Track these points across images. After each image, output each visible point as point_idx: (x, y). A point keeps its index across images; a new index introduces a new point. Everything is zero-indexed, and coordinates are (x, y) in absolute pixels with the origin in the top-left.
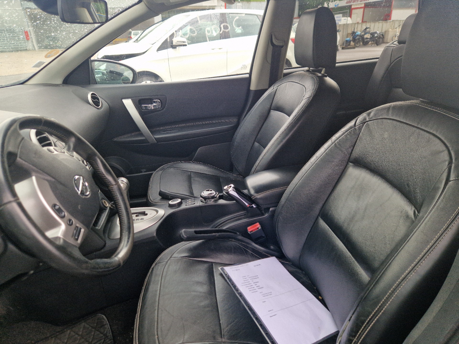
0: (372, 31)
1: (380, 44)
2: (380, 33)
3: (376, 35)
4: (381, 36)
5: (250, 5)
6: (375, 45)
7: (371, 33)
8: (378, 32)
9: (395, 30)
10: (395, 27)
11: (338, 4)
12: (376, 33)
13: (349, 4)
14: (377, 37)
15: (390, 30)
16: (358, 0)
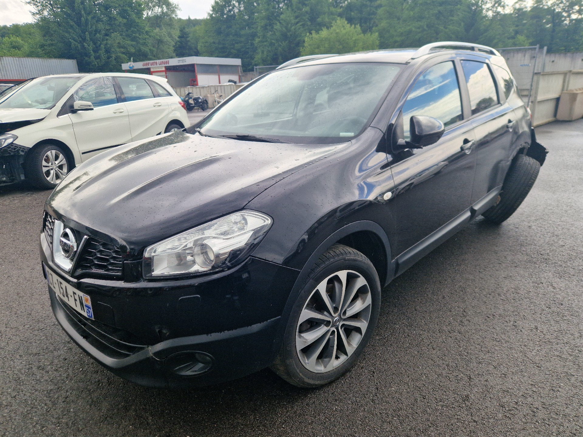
0: (195, 96)
1: (206, 109)
2: (203, 99)
3: (200, 100)
4: (205, 101)
5: (3, 60)
6: (202, 111)
7: (195, 98)
8: (201, 97)
9: (213, 95)
10: (212, 93)
11: (133, 66)
12: (199, 98)
13: (146, 67)
14: (201, 102)
15: (209, 95)
16: (156, 63)
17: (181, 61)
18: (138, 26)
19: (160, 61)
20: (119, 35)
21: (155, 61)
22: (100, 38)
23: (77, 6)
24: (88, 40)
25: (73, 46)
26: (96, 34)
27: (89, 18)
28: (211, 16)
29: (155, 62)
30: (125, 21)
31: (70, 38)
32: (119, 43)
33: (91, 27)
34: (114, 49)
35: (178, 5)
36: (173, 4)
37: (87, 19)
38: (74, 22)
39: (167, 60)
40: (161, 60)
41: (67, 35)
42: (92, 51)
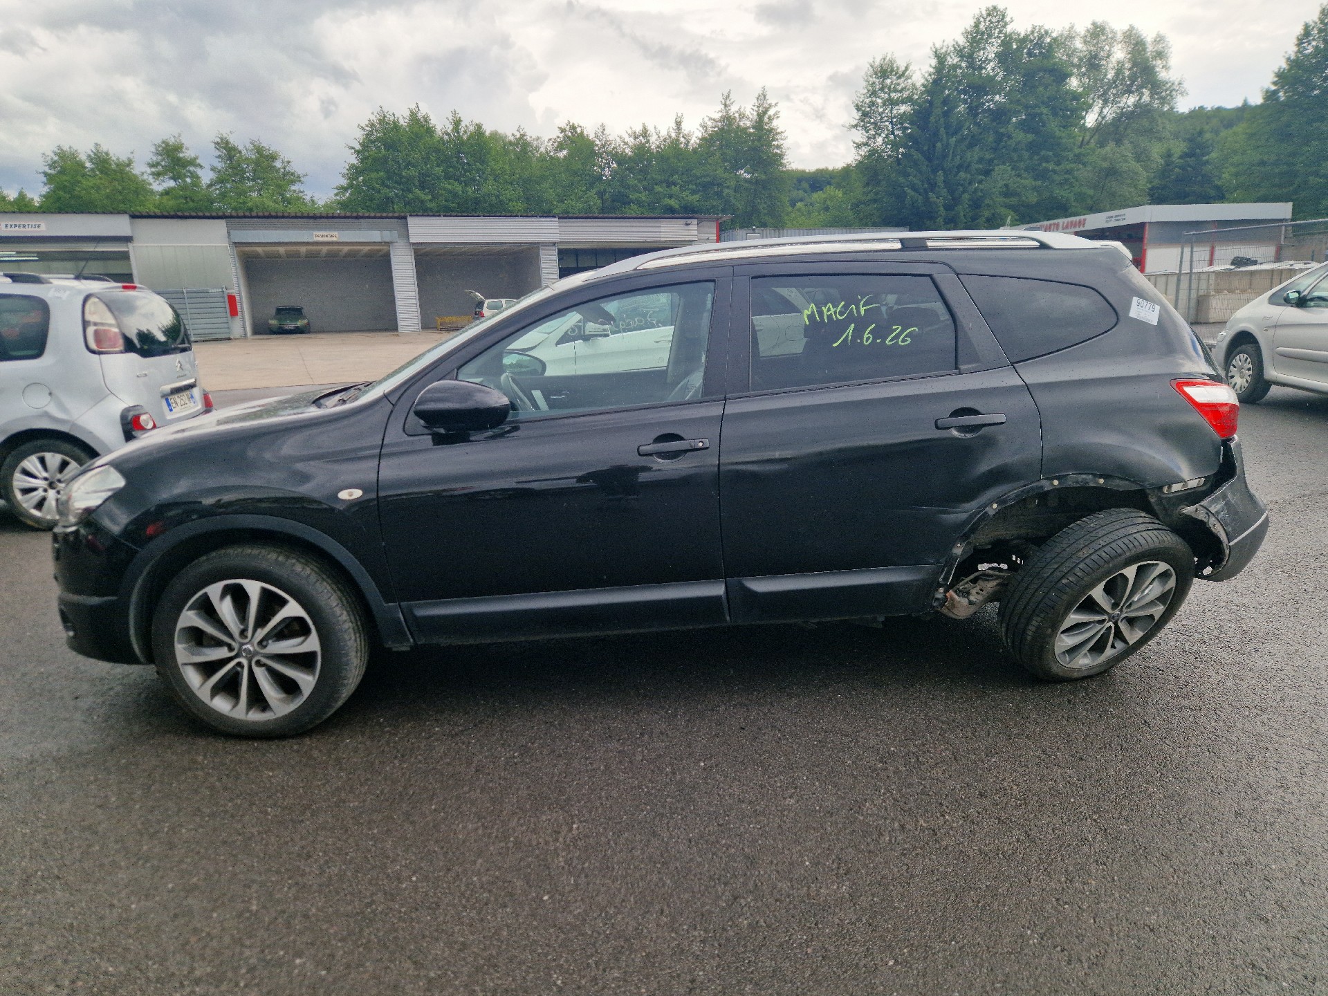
16: (1058, 225)
17: (1113, 219)
18: (1059, 144)
19: (1066, 220)
20: (1009, 168)
21: (1056, 221)
22: (964, 180)
23: (934, 120)
24: (939, 187)
25: (908, 201)
26: (958, 172)
27: (953, 140)
28: (1270, 96)
29: (1054, 224)
30: (1031, 137)
31: (907, 186)
32: (1006, 186)
33: (953, 160)
34: (992, 199)
35: (1179, 84)
36: (1167, 83)
37: (948, 145)
38: (923, 153)
39: (1082, 217)
40: (1070, 219)
41: (901, 180)
42: (942, 208)
